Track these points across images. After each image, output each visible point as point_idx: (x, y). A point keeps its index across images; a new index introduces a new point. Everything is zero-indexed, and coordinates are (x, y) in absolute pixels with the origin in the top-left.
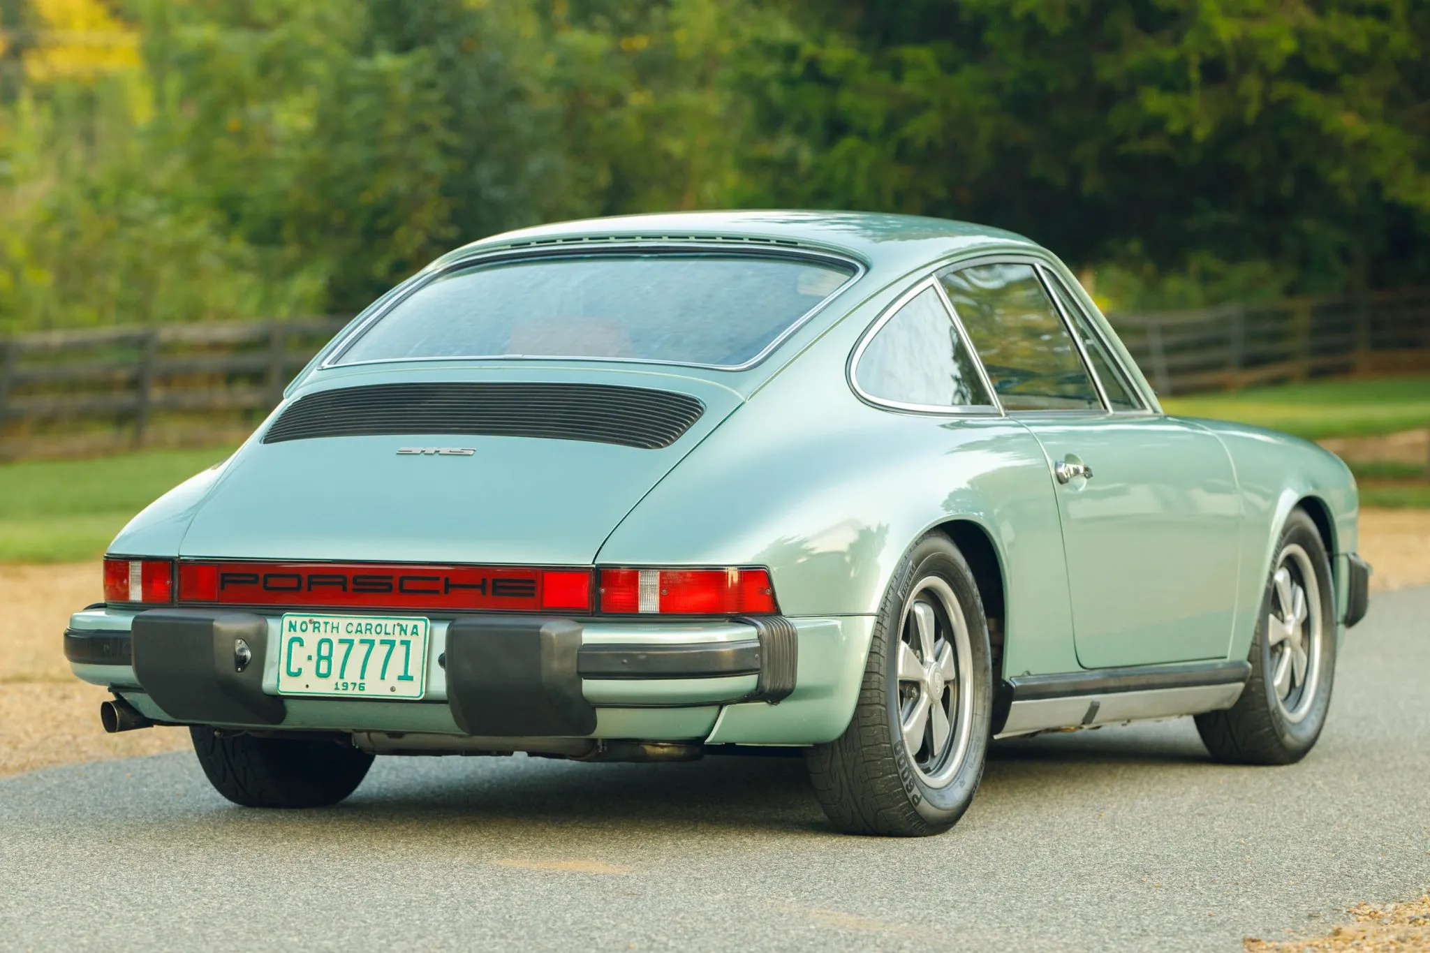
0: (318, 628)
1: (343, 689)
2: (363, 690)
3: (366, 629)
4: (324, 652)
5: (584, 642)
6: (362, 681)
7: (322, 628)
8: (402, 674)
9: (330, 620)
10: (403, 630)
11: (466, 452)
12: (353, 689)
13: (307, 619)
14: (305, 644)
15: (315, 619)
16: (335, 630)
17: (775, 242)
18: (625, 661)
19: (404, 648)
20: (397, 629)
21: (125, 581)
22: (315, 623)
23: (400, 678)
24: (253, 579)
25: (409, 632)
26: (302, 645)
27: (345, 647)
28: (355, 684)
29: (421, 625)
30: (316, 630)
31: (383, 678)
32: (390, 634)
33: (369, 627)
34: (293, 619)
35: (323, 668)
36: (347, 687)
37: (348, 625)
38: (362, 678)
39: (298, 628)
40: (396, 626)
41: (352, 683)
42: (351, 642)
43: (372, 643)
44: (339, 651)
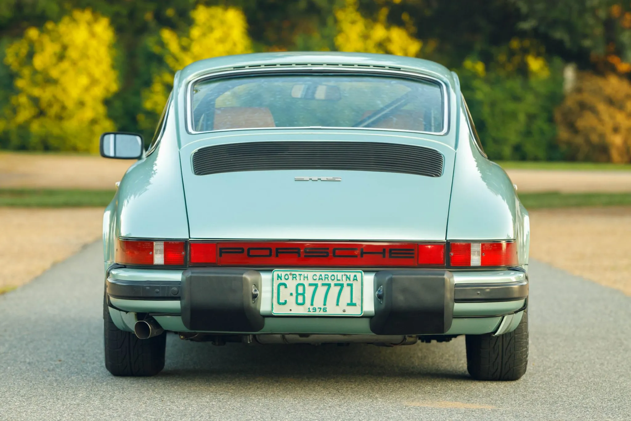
0: (295, 277)
1: (313, 311)
2: (326, 311)
3: (325, 278)
4: (300, 290)
5: (455, 283)
6: (325, 307)
7: (298, 278)
8: (349, 302)
9: (303, 273)
10: (348, 278)
11: (337, 179)
12: (320, 311)
13: (288, 273)
14: (288, 286)
15: (293, 273)
16: (306, 279)
17: (388, 68)
18: (479, 292)
19: (349, 288)
20: (344, 278)
21: (151, 253)
22: (293, 275)
23: (348, 305)
24: (240, 251)
25: (352, 279)
26: (286, 287)
27: (313, 288)
28: (321, 308)
29: (359, 275)
30: (294, 279)
31: (337, 305)
32: (340, 280)
33: (326, 276)
34: (280, 273)
35: (300, 300)
36: (316, 310)
37: (314, 276)
38: (325, 305)
39: (283, 278)
40: (343, 276)
41: (318, 308)
42: (316, 285)
43: (329, 285)
44: (309, 291)
